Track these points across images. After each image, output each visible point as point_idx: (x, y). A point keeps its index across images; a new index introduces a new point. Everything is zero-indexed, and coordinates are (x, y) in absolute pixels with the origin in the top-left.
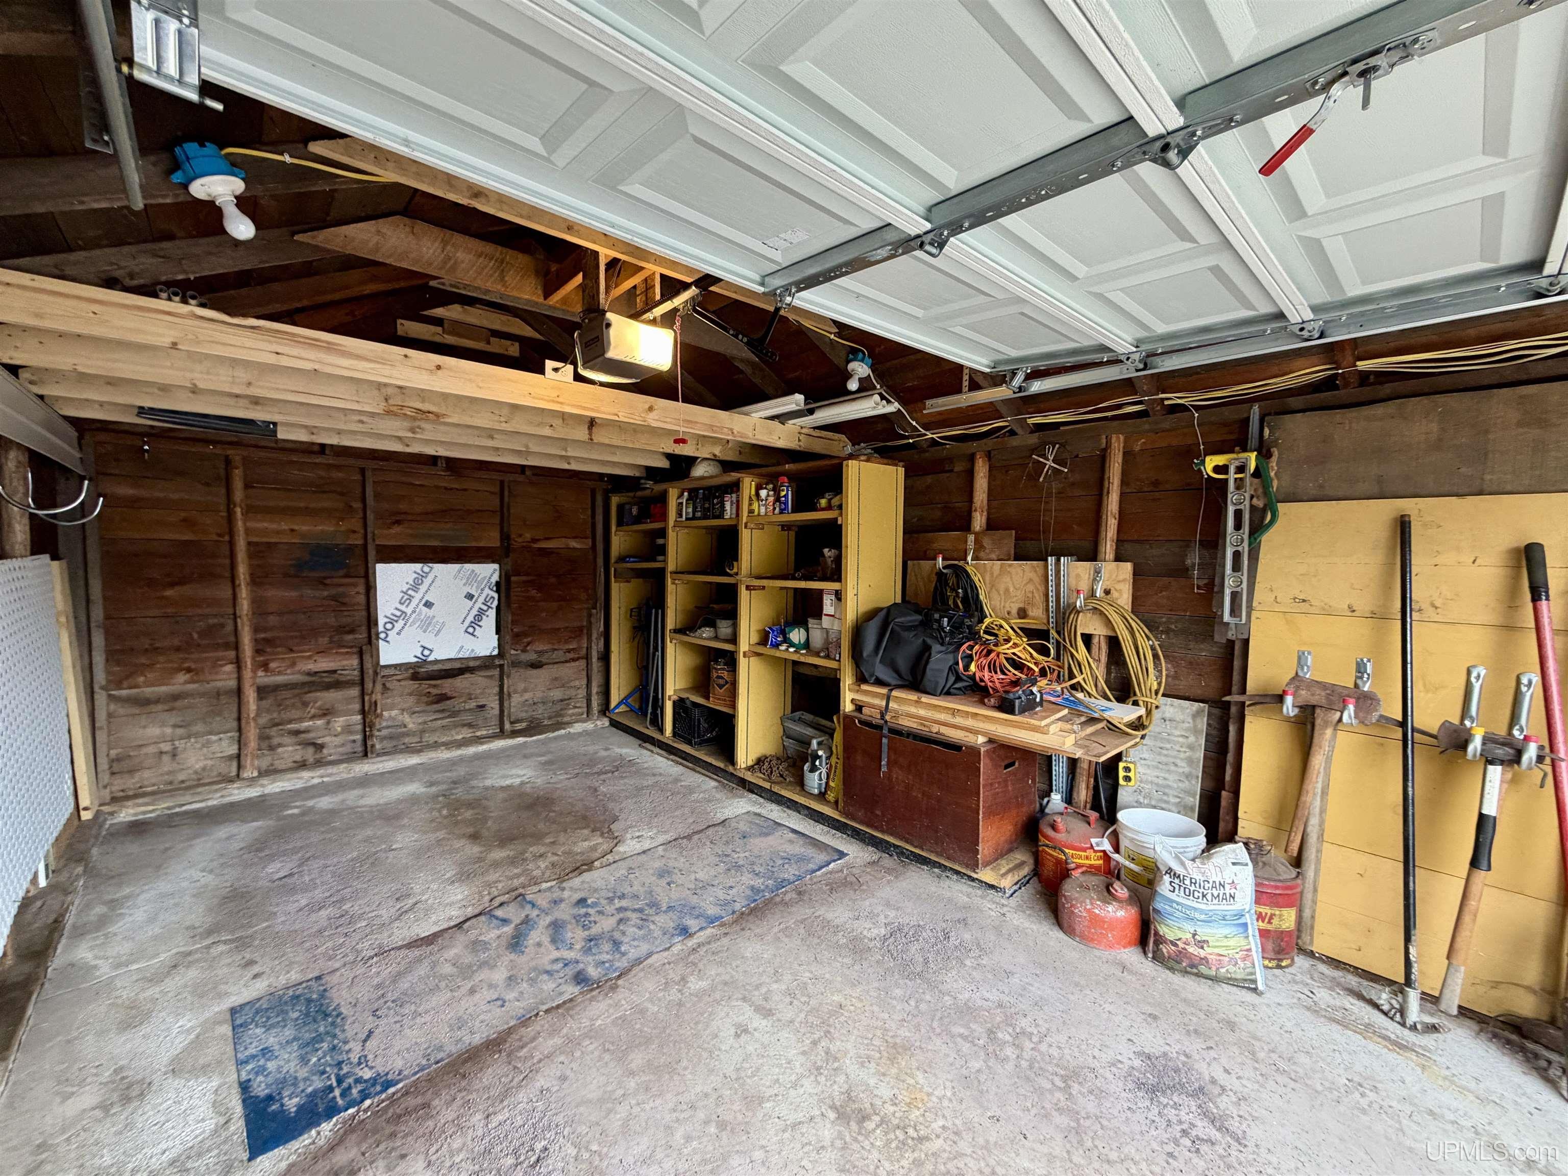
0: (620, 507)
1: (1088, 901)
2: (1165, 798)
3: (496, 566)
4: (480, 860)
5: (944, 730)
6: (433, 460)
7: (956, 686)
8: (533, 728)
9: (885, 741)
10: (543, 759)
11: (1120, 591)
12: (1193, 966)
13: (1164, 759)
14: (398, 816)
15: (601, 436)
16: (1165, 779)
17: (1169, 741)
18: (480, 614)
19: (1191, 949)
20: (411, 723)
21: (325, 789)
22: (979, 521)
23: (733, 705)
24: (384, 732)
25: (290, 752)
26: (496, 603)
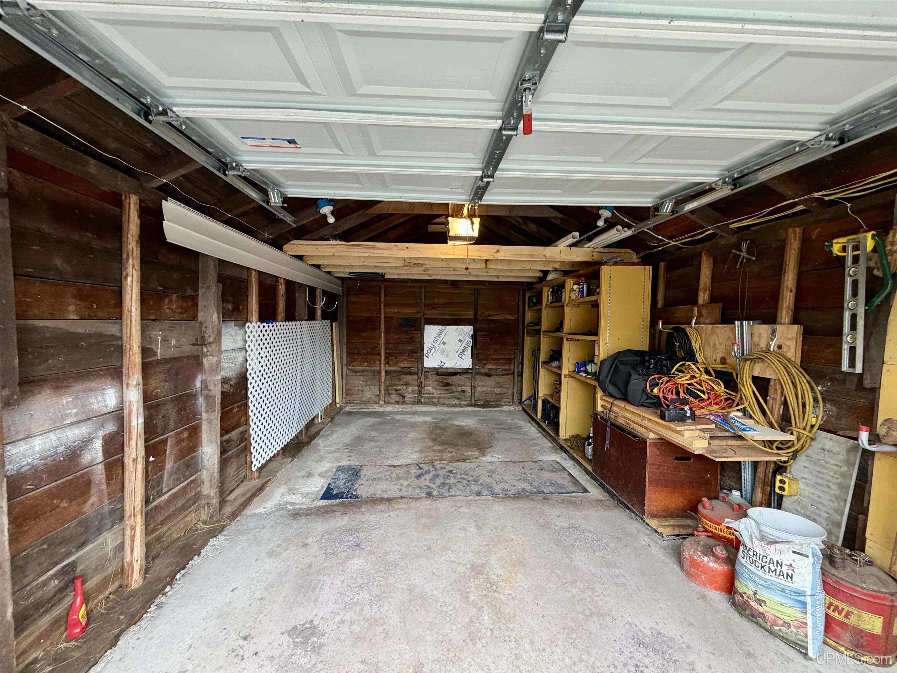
0: (529, 297)
1: (693, 550)
2: (817, 511)
3: (472, 327)
4: (430, 447)
5: (635, 426)
6: (446, 281)
7: (647, 401)
8: (486, 405)
9: (608, 429)
10: (481, 418)
11: (789, 347)
12: (753, 616)
13: (820, 481)
14: (416, 427)
15: (491, 266)
16: (819, 497)
17: (825, 468)
18: (465, 349)
19: (752, 604)
20: (436, 393)
21: (401, 413)
22: (703, 297)
23: (559, 404)
24: (426, 395)
25: (394, 397)
26: (471, 344)
